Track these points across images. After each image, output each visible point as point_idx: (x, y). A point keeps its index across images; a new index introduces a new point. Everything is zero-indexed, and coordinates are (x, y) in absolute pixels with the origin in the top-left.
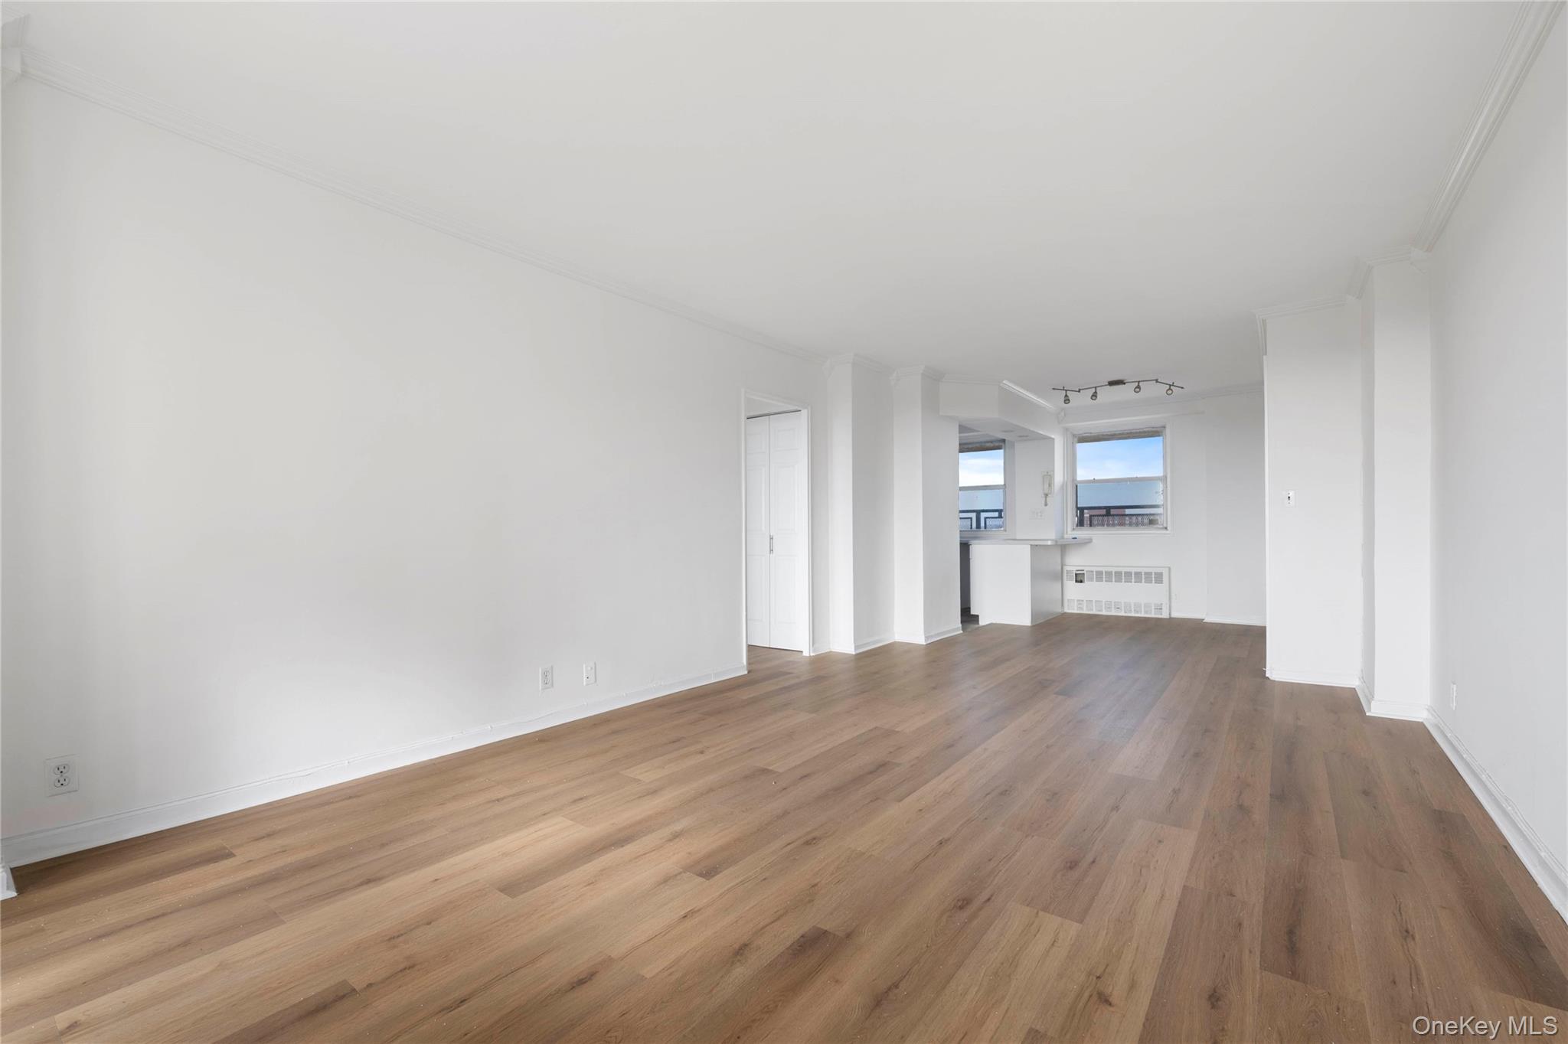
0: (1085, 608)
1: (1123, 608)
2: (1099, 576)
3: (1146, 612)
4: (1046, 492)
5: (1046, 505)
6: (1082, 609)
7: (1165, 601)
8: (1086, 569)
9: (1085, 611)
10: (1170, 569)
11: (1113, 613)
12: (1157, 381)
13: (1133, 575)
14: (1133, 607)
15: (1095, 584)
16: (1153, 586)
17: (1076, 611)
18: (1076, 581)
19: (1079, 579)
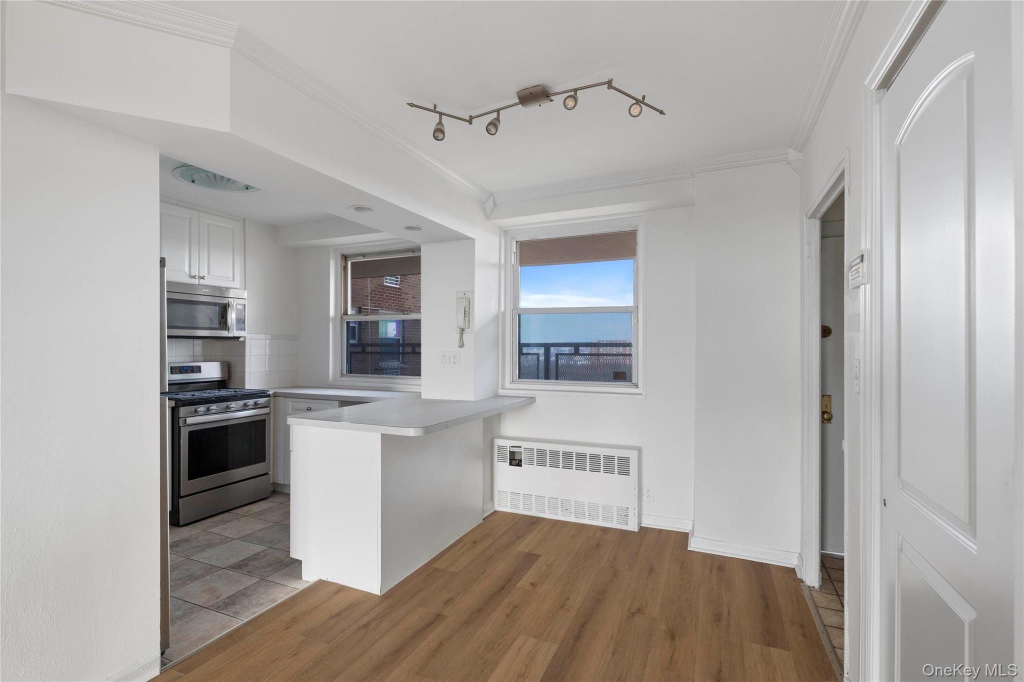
0: (521, 506)
1: (573, 510)
2: (541, 458)
3: (605, 519)
4: (462, 325)
5: (462, 345)
6: (517, 507)
7: (633, 505)
8: (525, 445)
9: (522, 511)
10: (639, 450)
11: (559, 516)
12: (609, 84)
13: (588, 459)
14: (586, 509)
15: (535, 468)
16: (615, 478)
17: (508, 510)
18: (510, 464)
19: (515, 461)
